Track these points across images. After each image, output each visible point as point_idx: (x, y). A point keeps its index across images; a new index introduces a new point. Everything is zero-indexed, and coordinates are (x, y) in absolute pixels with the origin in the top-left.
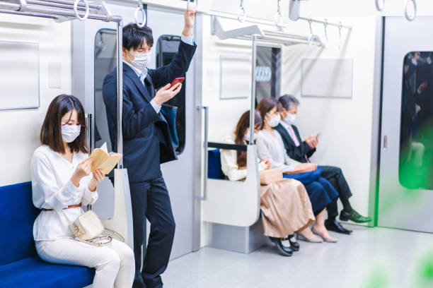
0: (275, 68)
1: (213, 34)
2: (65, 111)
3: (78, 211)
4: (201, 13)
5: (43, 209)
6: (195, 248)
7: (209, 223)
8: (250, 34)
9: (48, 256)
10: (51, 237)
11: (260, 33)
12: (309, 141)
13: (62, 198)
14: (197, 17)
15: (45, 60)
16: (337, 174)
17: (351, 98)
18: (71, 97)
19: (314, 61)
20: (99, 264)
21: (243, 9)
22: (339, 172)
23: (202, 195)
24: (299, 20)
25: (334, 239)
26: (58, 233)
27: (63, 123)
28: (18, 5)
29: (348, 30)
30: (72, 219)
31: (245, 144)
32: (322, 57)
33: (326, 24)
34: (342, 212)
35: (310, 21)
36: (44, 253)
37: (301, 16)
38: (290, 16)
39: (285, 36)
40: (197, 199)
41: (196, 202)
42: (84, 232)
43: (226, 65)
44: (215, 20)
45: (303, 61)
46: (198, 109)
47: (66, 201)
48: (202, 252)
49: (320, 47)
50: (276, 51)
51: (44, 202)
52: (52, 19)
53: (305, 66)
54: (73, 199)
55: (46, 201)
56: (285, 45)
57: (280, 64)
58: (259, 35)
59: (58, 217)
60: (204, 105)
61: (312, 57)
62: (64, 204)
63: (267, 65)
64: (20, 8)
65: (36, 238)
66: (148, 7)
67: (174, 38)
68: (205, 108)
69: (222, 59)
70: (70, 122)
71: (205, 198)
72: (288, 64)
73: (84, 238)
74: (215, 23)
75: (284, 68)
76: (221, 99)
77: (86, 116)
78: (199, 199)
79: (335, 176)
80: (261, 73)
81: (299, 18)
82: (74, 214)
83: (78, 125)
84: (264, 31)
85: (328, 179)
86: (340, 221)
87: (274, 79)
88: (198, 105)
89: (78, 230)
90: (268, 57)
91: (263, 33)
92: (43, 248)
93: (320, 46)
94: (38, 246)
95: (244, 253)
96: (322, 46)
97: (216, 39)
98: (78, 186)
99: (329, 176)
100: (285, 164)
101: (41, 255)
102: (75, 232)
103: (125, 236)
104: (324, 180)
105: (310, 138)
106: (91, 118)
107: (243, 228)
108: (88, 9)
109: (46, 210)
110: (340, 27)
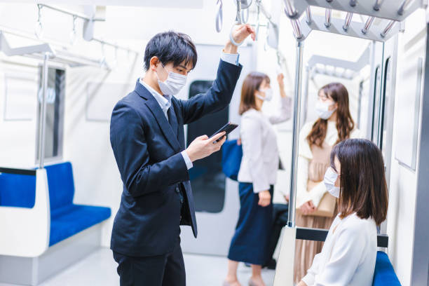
0: (58, 89)
8: (39, 52)
11: (51, 51)
19: (100, 85)
21: (40, 24)
24: (93, 41)
29: (135, 55)
32: (109, 80)
33: (116, 47)
35: (102, 42)
37: (95, 37)
38: (84, 36)
44: (1, 35)
45: (88, 85)
50: (60, 72)
53: (92, 88)
56: (71, 66)
57: (64, 87)
58: (51, 54)
61: (98, 80)
63: (51, 87)
69: (6, 78)
72: (73, 87)
74: (1, 38)
75: (68, 91)
76: (5, 120)
81: (92, 39)
87: (58, 101)
90: (52, 79)
91: (55, 53)
93: (106, 69)
96: (109, 70)
97: (2, 55)
107: (31, 259)
110: (129, 51)
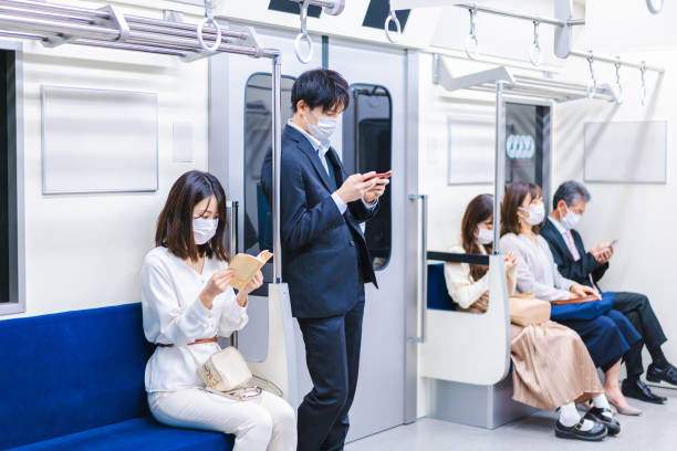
0: (540, 138)
1: (436, 83)
2: (199, 197)
3: (212, 347)
4: (415, 50)
5: (158, 344)
6: (409, 419)
7: (431, 379)
8: (492, 82)
9: (165, 414)
10: (169, 386)
11: (509, 79)
12: (596, 254)
13: (186, 326)
14: (410, 56)
15: (166, 119)
16: (640, 305)
17: (664, 183)
18: (207, 176)
19: (604, 126)
20: (240, 428)
21: (474, 38)
22: (643, 302)
23: (419, 335)
24: (570, 57)
25: (635, 410)
26: (181, 380)
27: (195, 215)
28: (116, 31)
29: (657, 73)
30: (202, 359)
31: (484, 253)
32: (617, 118)
33: (618, 64)
34: (651, 367)
35: (590, 59)
36: (160, 410)
37: (573, 50)
38: (556, 52)
39: (556, 85)
40: (410, 340)
41: (408, 345)
42: (220, 380)
43: (458, 131)
44: (439, 60)
45: (586, 126)
46: (412, 200)
47: (192, 331)
48: (419, 425)
49: (614, 103)
50: (542, 111)
51: (159, 333)
52: (177, 57)
53: (590, 134)
54: (201, 327)
55: (163, 331)
56: (556, 100)
57: (549, 132)
58: (507, 82)
59: (181, 356)
60: (420, 193)
61: (601, 119)
62: (189, 335)
63: (527, 133)
64: (120, 35)
65: (149, 388)
66: (330, 40)
67: (379, 90)
68: (423, 197)
69: (451, 122)
70: (206, 214)
71: (423, 339)
72: (562, 132)
73: (220, 387)
74: (439, 66)
75: (556, 138)
76: (450, 185)
77: (229, 204)
78: (414, 341)
79: (636, 310)
80: (518, 146)
81: (570, 53)
82: (204, 352)
83: (215, 218)
84: (516, 76)
85: (625, 314)
86: (647, 383)
87: (540, 155)
88: (411, 192)
89: (210, 375)
90: (530, 120)
91: (514, 80)
92: (158, 403)
93: (612, 101)
94: (151, 400)
95: (486, 428)
96: (616, 102)
97: (441, 90)
98: (210, 308)
99: (628, 309)
100: (555, 287)
101: (155, 413)
102: (206, 378)
103: (285, 388)
104: (618, 314)
105: (599, 249)
106: (237, 207)
107: (484, 388)
108: (219, 37)
109: (163, 346)
110: (643, 69)
